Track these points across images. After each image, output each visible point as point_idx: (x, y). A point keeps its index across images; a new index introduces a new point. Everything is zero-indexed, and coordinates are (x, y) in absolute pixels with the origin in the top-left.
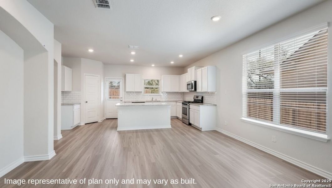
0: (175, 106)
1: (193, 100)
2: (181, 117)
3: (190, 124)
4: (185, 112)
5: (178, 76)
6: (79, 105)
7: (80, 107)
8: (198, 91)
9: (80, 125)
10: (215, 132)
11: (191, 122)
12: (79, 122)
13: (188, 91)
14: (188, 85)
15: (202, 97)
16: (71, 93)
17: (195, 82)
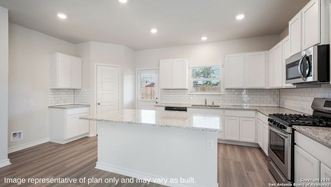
0: (254, 119)
6: (88, 108)
7: (90, 110)
9: (89, 136)
12: (87, 131)
13: (290, 85)
16: (82, 90)
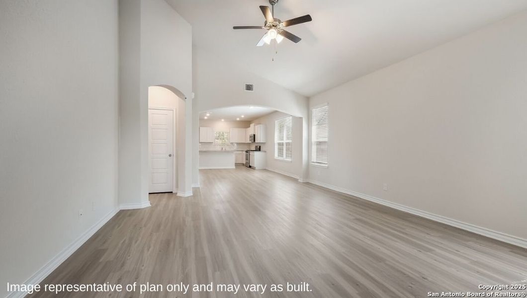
0: (241, 154)
1: (255, 150)
2: (245, 163)
3: (250, 167)
4: (247, 158)
5: (244, 129)
8: (256, 142)
10: (265, 169)
11: (250, 165)
13: (250, 142)
14: (250, 137)
15: (260, 147)
17: (254, 135)
